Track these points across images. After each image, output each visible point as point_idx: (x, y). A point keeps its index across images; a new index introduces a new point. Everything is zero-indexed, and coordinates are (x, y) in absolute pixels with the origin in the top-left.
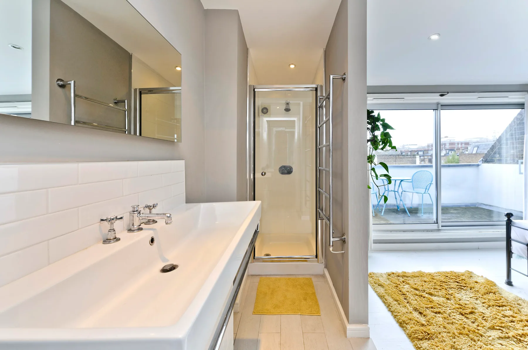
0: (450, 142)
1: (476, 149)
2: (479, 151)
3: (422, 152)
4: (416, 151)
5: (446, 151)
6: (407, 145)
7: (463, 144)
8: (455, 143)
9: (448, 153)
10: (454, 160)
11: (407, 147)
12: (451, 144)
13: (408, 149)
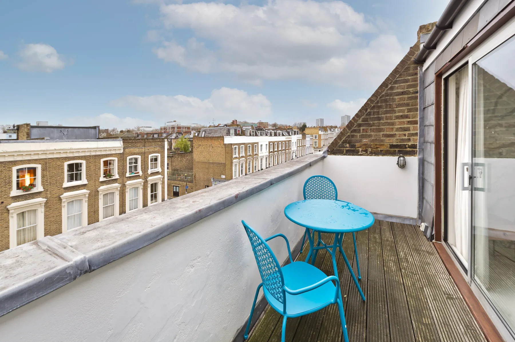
0: (177, 126)
1: (204, 133)
2: (206, 135)
3: (157, 135)
4: (152, 134)
5: (176, 134)
6: (142, 127)
7: (186, 129)
8: (181, 127)
9: (178, 136)
10: (183, 142)
11: (142, 129)
12: (179, 128)
13: (144, 132)
